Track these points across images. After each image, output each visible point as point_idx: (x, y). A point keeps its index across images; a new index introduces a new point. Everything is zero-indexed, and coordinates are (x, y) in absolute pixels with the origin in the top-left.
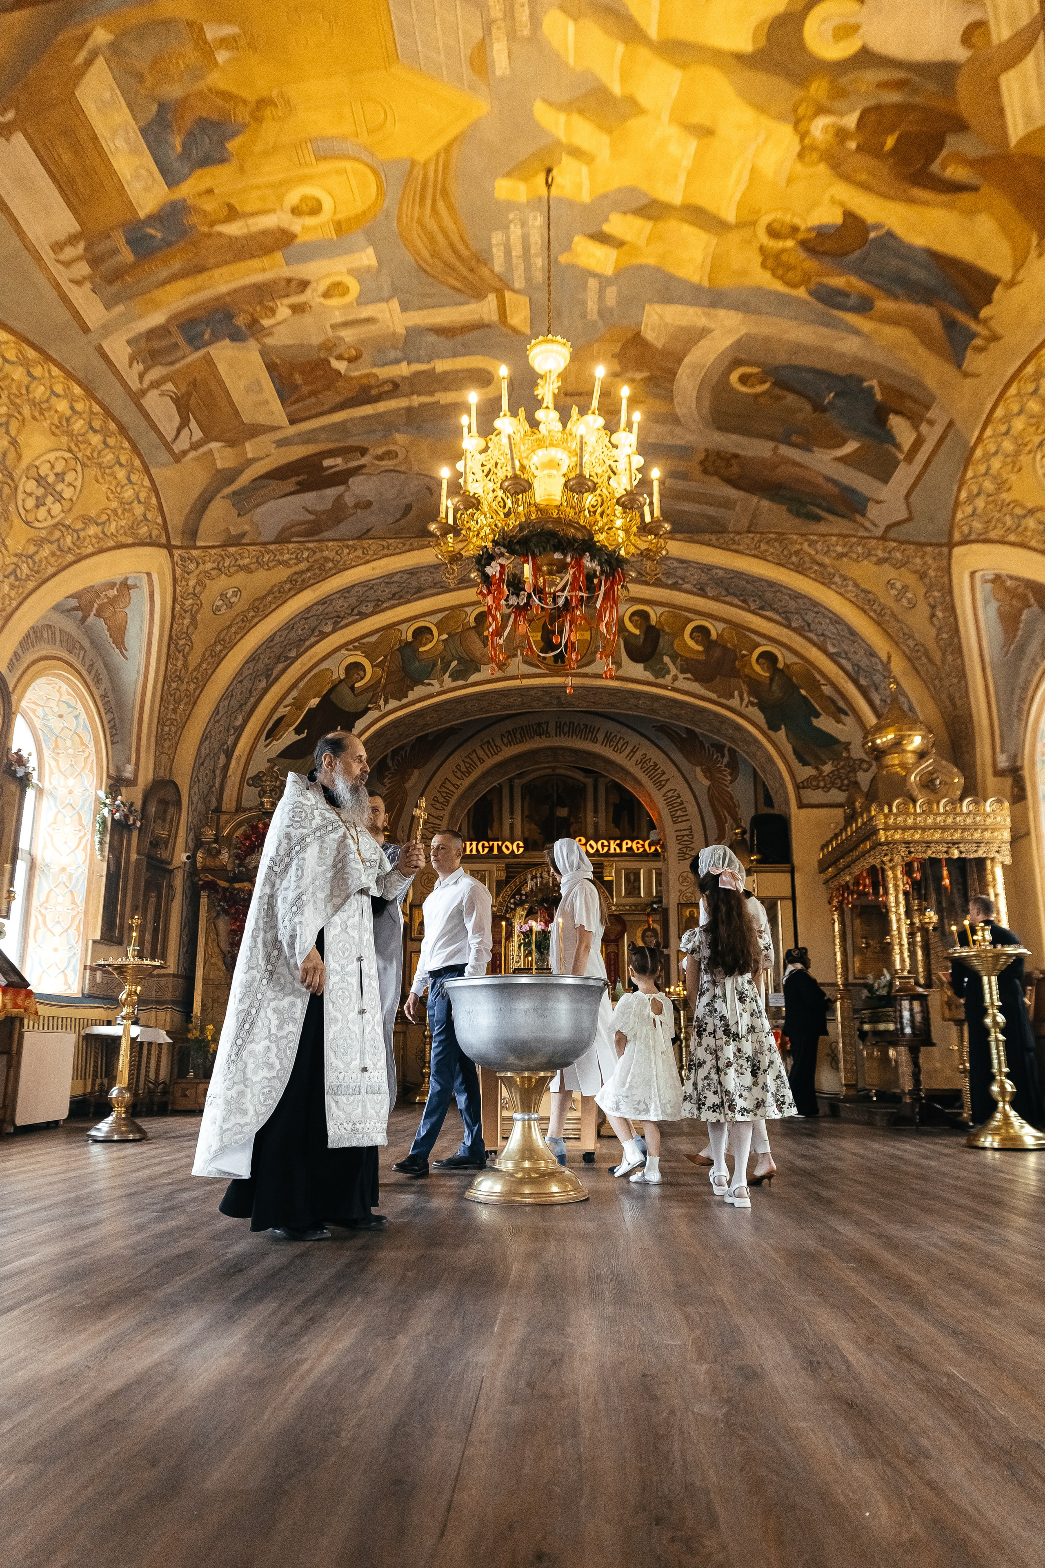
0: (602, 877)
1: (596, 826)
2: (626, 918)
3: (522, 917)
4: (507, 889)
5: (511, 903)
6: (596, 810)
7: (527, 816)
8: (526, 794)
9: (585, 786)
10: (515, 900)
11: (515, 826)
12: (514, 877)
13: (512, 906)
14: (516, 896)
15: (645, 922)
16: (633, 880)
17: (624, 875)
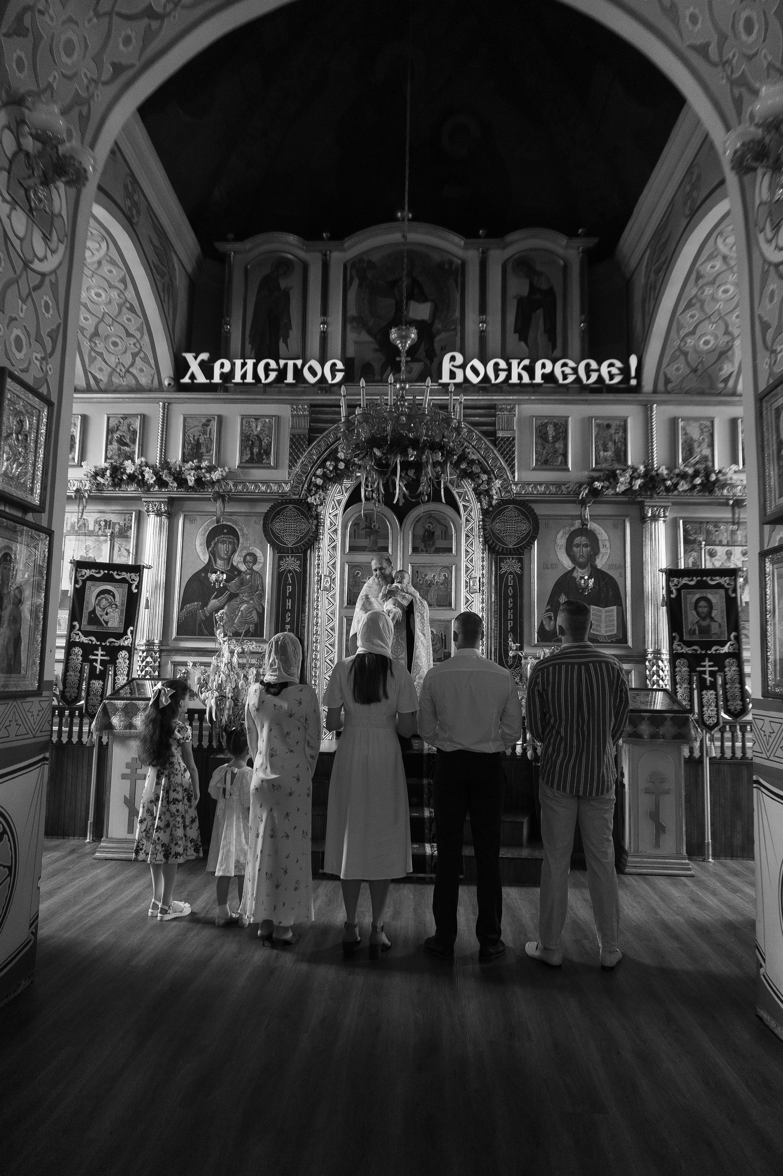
0: (493, 434)
1: (483, 337)
2: (540, 510)
3: (339, 505)
4: (311, 450)
5: (318, 477)
6: (483, 310)
7: (354, 319)
8: (352, 279)
9: (464, 264)
10: (325, 470)
11: (329, 336)
12: (325, 430)
13: (319, 481)
14: (328, 463)
15: (574, 517)
16: (553, 437)
17: (536, 429)
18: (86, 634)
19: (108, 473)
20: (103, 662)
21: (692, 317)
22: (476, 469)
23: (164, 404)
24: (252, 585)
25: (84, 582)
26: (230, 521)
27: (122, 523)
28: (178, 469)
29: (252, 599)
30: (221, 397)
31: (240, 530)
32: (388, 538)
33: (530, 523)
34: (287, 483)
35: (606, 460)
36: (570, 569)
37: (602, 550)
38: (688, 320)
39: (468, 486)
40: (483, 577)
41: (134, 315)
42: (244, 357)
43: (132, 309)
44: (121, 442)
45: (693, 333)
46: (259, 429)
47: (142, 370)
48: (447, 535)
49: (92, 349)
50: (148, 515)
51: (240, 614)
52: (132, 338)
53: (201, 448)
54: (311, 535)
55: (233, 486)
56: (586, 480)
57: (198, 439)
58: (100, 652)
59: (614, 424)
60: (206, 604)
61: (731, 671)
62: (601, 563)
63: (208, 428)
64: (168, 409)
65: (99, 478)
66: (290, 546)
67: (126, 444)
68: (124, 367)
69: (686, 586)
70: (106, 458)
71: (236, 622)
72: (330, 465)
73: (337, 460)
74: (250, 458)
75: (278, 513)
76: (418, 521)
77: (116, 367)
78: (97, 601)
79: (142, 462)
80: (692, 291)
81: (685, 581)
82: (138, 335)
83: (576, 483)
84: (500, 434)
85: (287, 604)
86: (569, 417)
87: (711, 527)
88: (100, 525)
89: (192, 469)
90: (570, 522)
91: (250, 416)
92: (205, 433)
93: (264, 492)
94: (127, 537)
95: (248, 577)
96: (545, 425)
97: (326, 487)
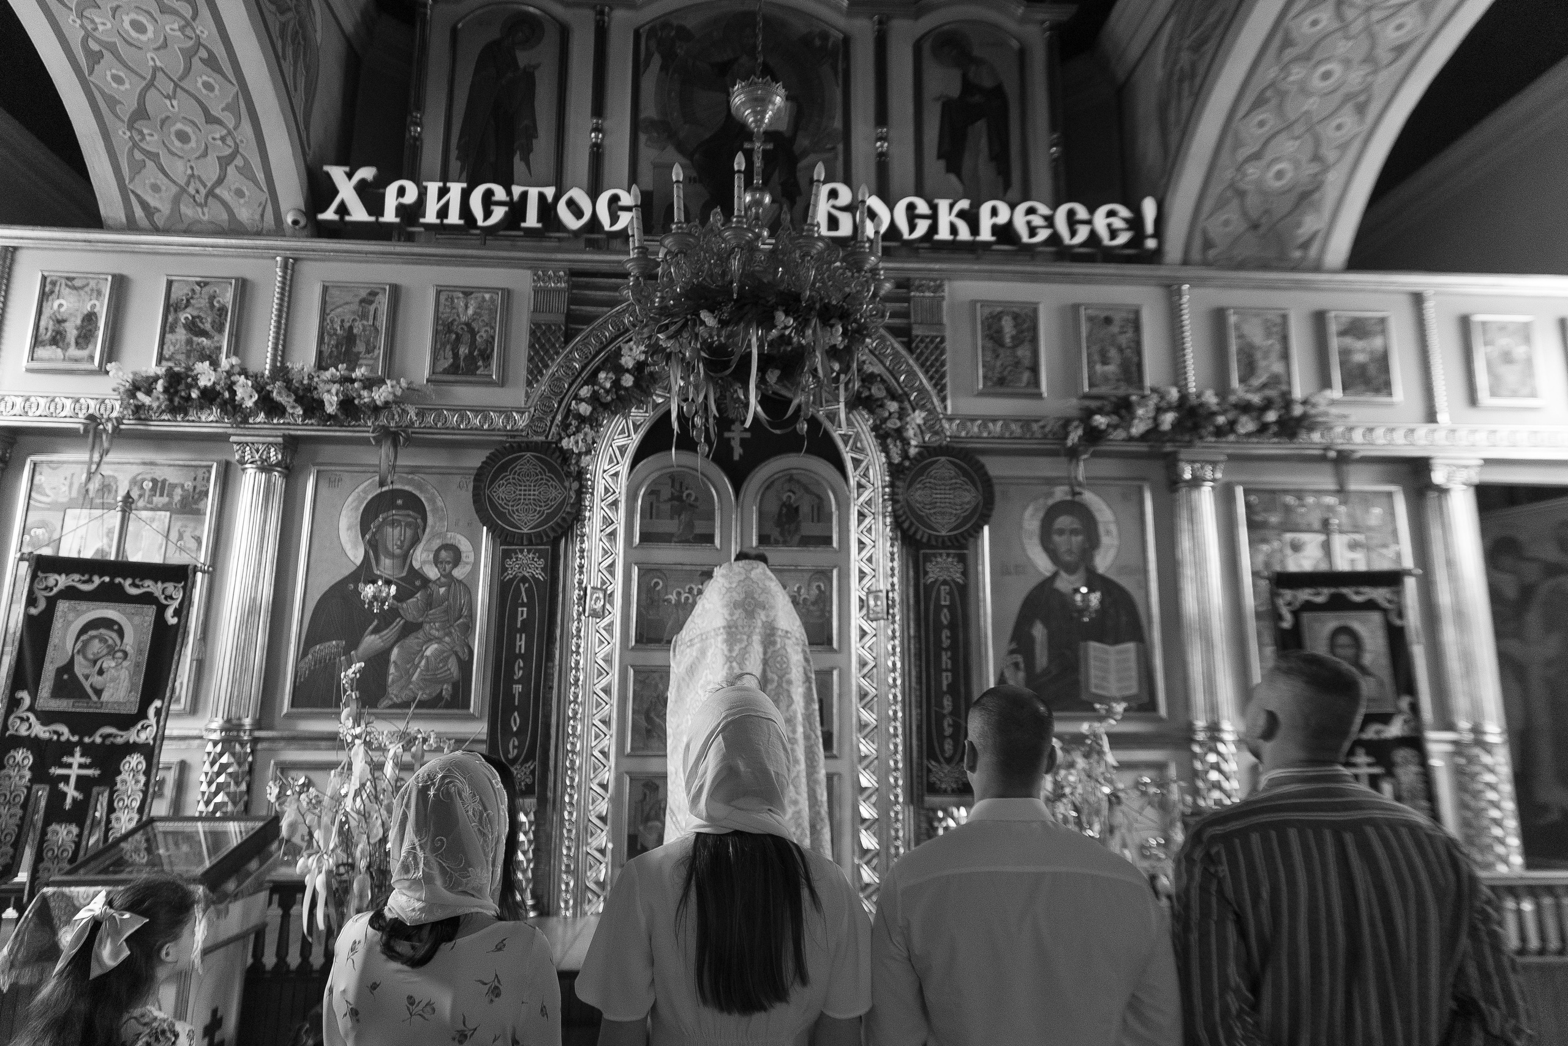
0: (907, 330)
1: (882, 163)
2: (995, 467)
3: (622, 456)
4: (571, 352)
5: (582, 400)
6: (882, 117)
7: (652, 123)
8: (649, 55)
9: (847, 41)
10: (596, 388)
11: (607, 152)
12: (597, 317)
13: (585, 409)
14: (602, 375)
15: (1051, 482)
16: (1013, 338)
17: (982, 323)
18: (47, 718)
19: (160, 386)
20: (83, 784)
21: (1261, 124)
22: (877, 391)
23: (286, 260)
24: (449, 606)
25: (52, 602)
26: (410, 482)
27: (189, 485)
28: (305, 382)
29: (449, 634)
30: (399, 249)
31: (428, 500)
32: (714, 520)
33: (977, 488)
34: (523, 413)
35: (1106, 379)
36: (1048, 574)
37: (1105, 540)
38: (1252, 131)
39: (863, 424)
40: (893, 590)
41: (219, 77)
42: (445, 178)
43: (211, 62)
44: (194, 328)
45: (1257, 156)
46: (470, 312)
47: (239, 193)
48: (821, 514)
49: (135, 145)
50: (244, 470)
51: (423, 663)
52: (217, 127)
53: (355, 343)
54: (568, 509)
55: (417, 415)
56: (1075, 413)
57: (351, 328)
58: (77, 759)
59: (1117, 317)
60: (354, 644)
61: (1408, 774)
62: (1103, 562)
63: (372, 308)
64: (293, 270)
65: (140, 395)
66: (526, 531)
67: (204, 333)
68: (205, 186)
69: (1309, 606)
70: (161, 359)
71: (415, 678)
72: (606, 378)
73: (620, 370)
74: (452, 365)
75: (503, 468)
76: (768, 488)
77: (188, 184)
78: (79, 645)
79: (232, 366)
80: (1269, 72)
81: (1305, 595)
82: (229, 120)
83: (1059, 419)
84: (917, 331)
85: (518, 643)
86: (1038, 303)
87: (1290, 500)
88: (142, 488)
89: (334, 382)
90: (1045, 488)
91: (456, 288)
92: (364, 316)
93: (476, 429)
94: (199, 513)
95: (442, 590)
96: (998, 317)
97: (597, 420)
